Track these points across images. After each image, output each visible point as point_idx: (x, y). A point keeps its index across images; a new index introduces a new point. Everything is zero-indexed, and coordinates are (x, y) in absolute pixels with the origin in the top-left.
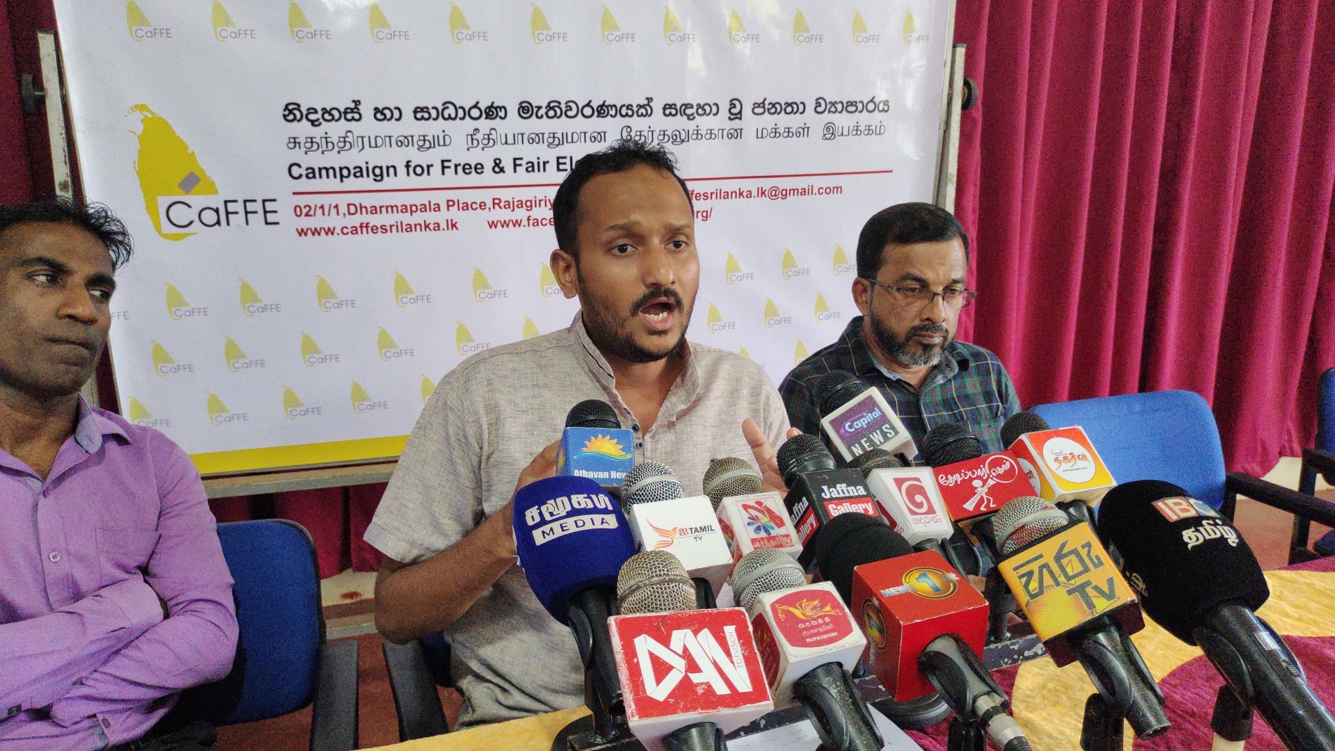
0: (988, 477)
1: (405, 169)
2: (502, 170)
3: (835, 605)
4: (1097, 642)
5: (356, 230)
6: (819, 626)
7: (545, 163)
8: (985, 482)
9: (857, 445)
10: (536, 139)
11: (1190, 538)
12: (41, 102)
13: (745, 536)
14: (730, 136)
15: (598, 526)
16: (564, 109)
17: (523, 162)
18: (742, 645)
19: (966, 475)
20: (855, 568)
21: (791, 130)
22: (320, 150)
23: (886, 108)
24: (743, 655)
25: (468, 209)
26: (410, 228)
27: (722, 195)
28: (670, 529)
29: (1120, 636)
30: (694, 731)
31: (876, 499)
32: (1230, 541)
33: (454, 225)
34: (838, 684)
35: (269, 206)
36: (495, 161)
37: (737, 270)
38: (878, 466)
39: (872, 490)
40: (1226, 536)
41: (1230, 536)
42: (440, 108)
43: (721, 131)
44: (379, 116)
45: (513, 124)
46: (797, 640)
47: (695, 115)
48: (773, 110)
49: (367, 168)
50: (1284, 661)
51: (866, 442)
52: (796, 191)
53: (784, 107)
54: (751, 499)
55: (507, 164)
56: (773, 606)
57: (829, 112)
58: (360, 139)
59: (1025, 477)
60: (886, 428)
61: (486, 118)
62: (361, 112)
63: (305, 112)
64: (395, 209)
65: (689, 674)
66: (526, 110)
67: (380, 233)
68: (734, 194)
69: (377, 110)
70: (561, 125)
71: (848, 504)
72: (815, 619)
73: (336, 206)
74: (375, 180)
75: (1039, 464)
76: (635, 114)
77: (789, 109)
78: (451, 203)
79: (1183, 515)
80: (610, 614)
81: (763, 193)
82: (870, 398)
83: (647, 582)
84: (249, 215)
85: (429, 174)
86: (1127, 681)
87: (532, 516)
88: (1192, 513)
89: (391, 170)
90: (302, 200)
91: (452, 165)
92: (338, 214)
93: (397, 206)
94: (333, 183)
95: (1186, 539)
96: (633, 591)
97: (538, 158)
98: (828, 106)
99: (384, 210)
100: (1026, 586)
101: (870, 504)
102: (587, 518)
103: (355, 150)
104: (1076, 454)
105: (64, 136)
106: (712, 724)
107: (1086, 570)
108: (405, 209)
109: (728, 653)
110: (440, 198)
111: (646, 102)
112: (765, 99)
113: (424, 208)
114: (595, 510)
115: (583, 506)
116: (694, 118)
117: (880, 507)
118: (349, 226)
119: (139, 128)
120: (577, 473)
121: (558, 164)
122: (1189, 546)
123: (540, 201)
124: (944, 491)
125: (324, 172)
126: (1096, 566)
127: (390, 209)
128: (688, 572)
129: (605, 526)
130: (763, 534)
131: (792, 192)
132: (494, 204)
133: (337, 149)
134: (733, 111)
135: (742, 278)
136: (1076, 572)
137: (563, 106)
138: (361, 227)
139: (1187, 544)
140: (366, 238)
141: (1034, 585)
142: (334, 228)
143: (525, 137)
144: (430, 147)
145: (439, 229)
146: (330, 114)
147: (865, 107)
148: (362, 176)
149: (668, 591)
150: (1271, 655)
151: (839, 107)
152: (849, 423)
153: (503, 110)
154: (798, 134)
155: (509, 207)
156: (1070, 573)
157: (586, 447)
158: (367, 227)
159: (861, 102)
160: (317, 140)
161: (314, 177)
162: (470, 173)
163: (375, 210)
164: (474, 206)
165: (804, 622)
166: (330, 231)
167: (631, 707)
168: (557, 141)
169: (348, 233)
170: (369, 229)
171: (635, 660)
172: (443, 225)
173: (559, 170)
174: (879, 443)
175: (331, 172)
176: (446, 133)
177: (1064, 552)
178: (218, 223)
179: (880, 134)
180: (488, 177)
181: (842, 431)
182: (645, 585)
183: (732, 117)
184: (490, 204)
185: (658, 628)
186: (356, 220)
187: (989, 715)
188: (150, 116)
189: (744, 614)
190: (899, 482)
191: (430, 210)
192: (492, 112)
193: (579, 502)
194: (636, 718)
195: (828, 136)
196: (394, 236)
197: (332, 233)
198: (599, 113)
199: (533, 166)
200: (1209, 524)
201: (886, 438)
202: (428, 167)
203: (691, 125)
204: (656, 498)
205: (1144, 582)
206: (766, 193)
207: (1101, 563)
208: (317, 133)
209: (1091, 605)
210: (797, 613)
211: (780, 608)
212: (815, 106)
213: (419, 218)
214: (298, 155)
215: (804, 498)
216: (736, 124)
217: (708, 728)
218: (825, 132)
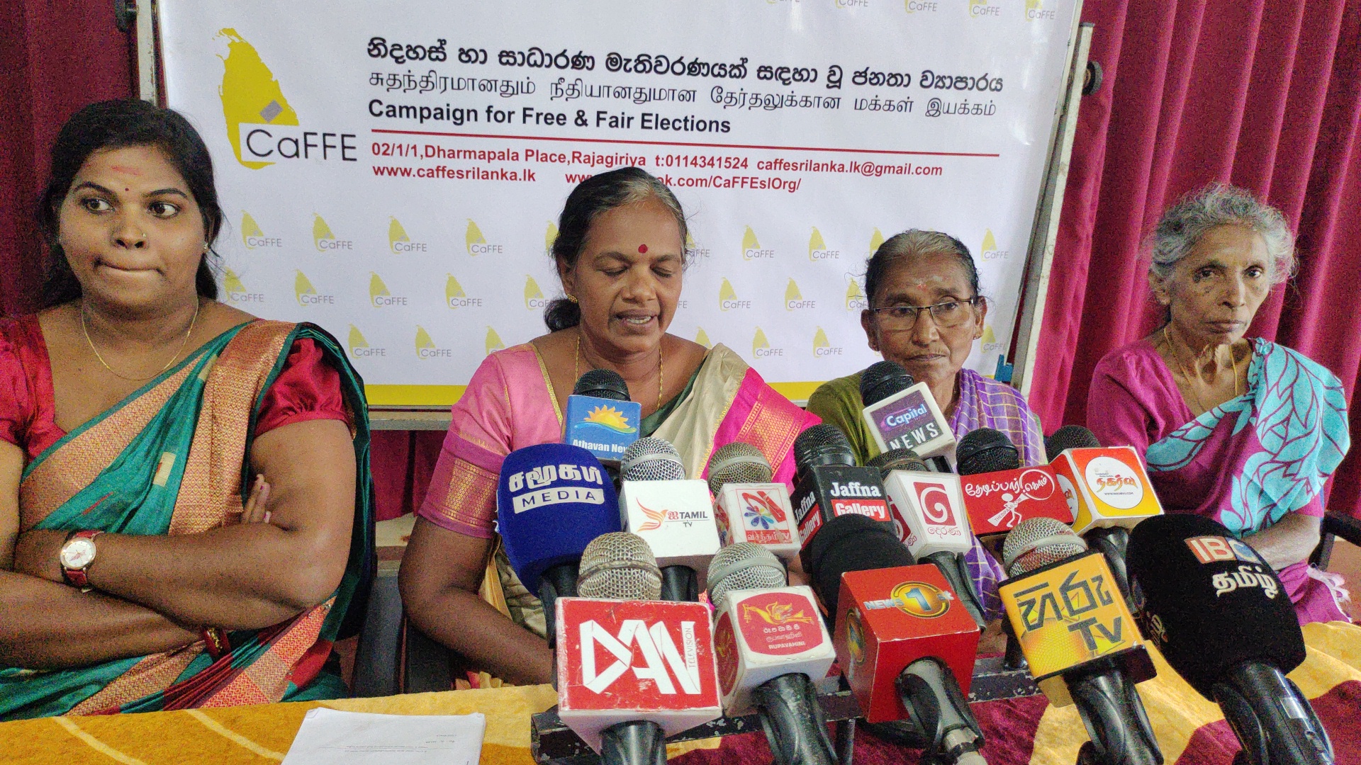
0: (1021, 492)
1: (486, 114)
2: (585, 123)
3: (809, 612)
4: (1097, 687)
5: (433, 173)
6: (787, 632)
7: (629, 119)
8: (1016, 497)
9: (896, 440)
10: (623, 93)
11: (1220, 583)
12: (132, 19)
13: (740, 526)
14: (826, 105)
15: (582, 499)
16: (654, 64)
17: (607, 116)
18: (699, 643)
19: (996, 487)
20: (843, 574)
21: (892, 103)
22: (402, 88)
23: (999, 87)
24: (698, 654)
25: (546, 160)
26: (486, 175)
27: (813, 166)
28: (659, 510)
29: (1124, 683)
30: (633, 729)
31: (891, 503)
32: (1267, 593)
33: (531, 176)
34: (799, 697)
35: (348, 142)
36: (578, 112)
37: (821, 246)
38: (900, 468)
39: (888, 492)
40: (1263, 586)
41: (1269, 586)
42: (526, 54)
43: (817, 99)
44: (464, 57)
45: (600, 75)
46: (759, 645)
47: (791, 80)
48: (875, 81)
49: (448, 110)
50: (1309, 733)
51: (906, 439)
52: (892, 169)
53: (887, 78)
54: (753, 488)
55: (591, 117)
56: (740, 606)
57: (936, 86)
58: (443, 80)
59: (1062, 497)
60: (930, 427)
61: (573, 67)
62: (445, 51)
63: (389, 48)
64: (473, 154)
65: (634, 668)
66: (614, 62)
67: (456, 178)
68: (825, 167)
69: (462, 51)
70: (650, 81)
71: (858, 505)
72: (784, 625)
73: (414, 147)
74: (455, 123)
75: (1079, 484)
76: (728, 75)
77: (892, 81)
78: (530, 153)
79: (1218, 557)
80: (559, 595)
81: (856, 168)
82: (918, 393)
83: (607, 565)
84: (328, 149)
85: (509, 121)
86: (1122, 732)
87: (515, 481)
88: (1229, 556)
89: (472, 114)
90: (382, 139)
91: (534, 113)
92: (415, 155)
93: (475, 152)
94: (412, 123)
95: (1216, 584)
96: (592, 573)
97: (623, 113)
98: (936, 81)
99: (462, 154)
100: (1026, 615)
101: (882, 507)
102: (572, 490)
103: (437, 91)
104: (1123, 476)
105: (152, 54)
106: (654, 723)
107: (1093, 605)
108: (482, 155)
109: (681, 650)
110: (520, 147)
111: (741, 63)
112: (867, 68)
113: (502, 156)
114: (582, 483)
115: (570, 477)
116: (790, 83)
117: (895, 512)
118: (426, 169)
119: (226, 53)
120: (576, 443)
121: (643, 121)
122: (1218, 593)
123: (621, 158)
124: (969, 501)
125: (404, 111)
126: (1104, 603)
127: (467, 154)
128: (657, 559)
129: (590, 501)
130: (760, 527)
131: (887, 169)
132: (574, 157)
133: (419, 88)
134: (833, 78)
135: (826, 255)
136: (1081, 607)
137: (653, 61)
138: (438, 170)
139: (1216, 590)
140: (442, 182)
141: (1033, 616)
142: (411, 169)
143: (611, 91)
144: (513, 94)
145: (516, 179)
146: (415, 52)
147: (975, 84)
148: (442, 118)
149: (628, 577)
150: (1297, 723)
151: (947, 82)
152: (892, 417)
153: (591, 60)
154: (900, 108)
155: (589, 162)
156: (1075, 607)
157: (588, 415)
158: (443, 170)
159: (972, 78)
160: (400, 77)
161: (394, 115)
162: (552, 123)
163: (452, 154)
164: (553, 158)
165: (769, 626)
166: (406, 172)
167: (563, 696)
168: (643, 97)
169: (424, 175)
170: (446, 173)
171: (577, 647)
172: (520, 175)
173: (643, 127)
174: (920, 442)
175: (411, 111)
176: (530, 80)
177: (1071, 584)
178: (297, 154)
179: (989, 114)
180: (570, 129)
181: (883, 424)
182: (605, 568)
183: (831, 85)
184: (569, 157)
185: (609, 615)
186: (433, 163)
187: (957, 751)
188: (237, 40)
189: (706, 610)
190: (919, 487)
191: (508, 159)
192: (579, 61)
193: (566, 473)
194: (567, 708)
195: (932, 113)
196: (470, 182)
197: (408, 175)
198: (690, 70)
199: (617, 121)
200: (1245, 570)
201: (928, 438)
202: (510, 114)
203: (786, 91)
204: (651, 476)
205: (1164, 625)
206: (860, 168)
207: (1110, 601)
208: (401, 70)
209: (1092, 645)
210: (765, 615)
211: (746, 609)
212: (921, 79)
213: (496, 165)
214: (379, 92)
215: (812, 493)
216: (834, 92)
217: (649, 727)
218: (930, 108)
